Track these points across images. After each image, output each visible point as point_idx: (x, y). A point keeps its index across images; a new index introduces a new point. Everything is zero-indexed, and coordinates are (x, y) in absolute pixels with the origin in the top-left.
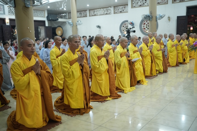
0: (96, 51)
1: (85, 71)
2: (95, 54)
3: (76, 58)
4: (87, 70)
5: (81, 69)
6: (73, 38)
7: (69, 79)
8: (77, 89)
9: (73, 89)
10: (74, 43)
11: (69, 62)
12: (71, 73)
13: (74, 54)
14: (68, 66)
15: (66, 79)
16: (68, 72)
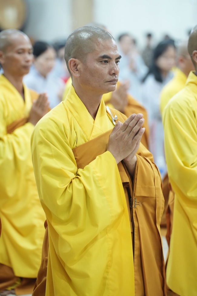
0: (192, 99)
1: (144, 194)
2: (187, 115)
3: (104, 131)
4: (150, 190)
5: (125, 184)
6: (89, 39)
7: (70, 227)
8: (105, 278)
9: (85, 276)
10: (98, 66)
11: (74, 150)
12: (79, 200)
13: (94, 116)
14: (70, 168)
15: (59, 228)
16: (67, 197)
